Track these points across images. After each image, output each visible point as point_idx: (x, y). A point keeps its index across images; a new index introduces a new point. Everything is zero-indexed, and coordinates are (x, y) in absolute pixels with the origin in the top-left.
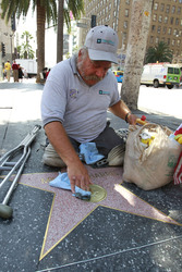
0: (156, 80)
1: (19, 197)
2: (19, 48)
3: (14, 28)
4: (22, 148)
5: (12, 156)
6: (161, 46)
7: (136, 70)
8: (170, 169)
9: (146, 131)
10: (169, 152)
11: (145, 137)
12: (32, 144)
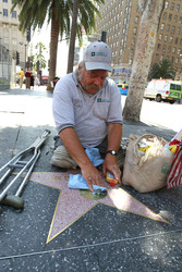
0: (159, 95)
1: (29, 191)
2: (33, 57)
3: (29, 38)
4: (33, 149)
5: (24, 156)
6: (165, 63)
7: (140, 85)
8: (163, 175)
9: (144, 140)
10: (163, 159)
11: (142, 146)
12: (42, 147)
